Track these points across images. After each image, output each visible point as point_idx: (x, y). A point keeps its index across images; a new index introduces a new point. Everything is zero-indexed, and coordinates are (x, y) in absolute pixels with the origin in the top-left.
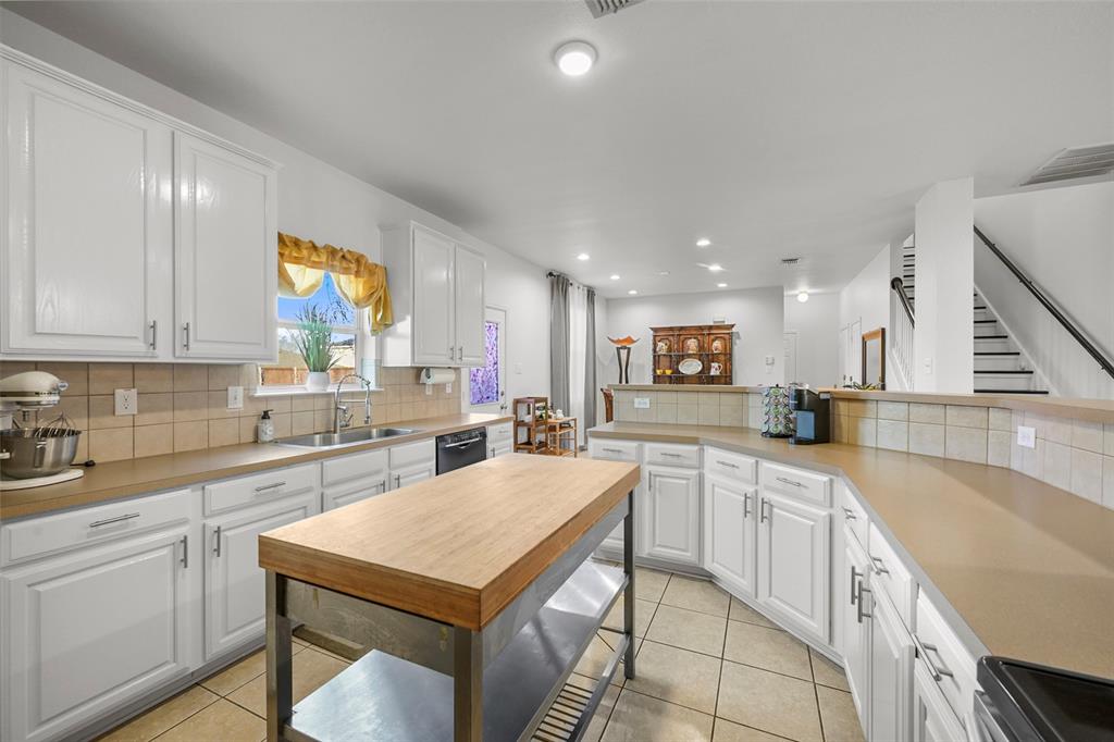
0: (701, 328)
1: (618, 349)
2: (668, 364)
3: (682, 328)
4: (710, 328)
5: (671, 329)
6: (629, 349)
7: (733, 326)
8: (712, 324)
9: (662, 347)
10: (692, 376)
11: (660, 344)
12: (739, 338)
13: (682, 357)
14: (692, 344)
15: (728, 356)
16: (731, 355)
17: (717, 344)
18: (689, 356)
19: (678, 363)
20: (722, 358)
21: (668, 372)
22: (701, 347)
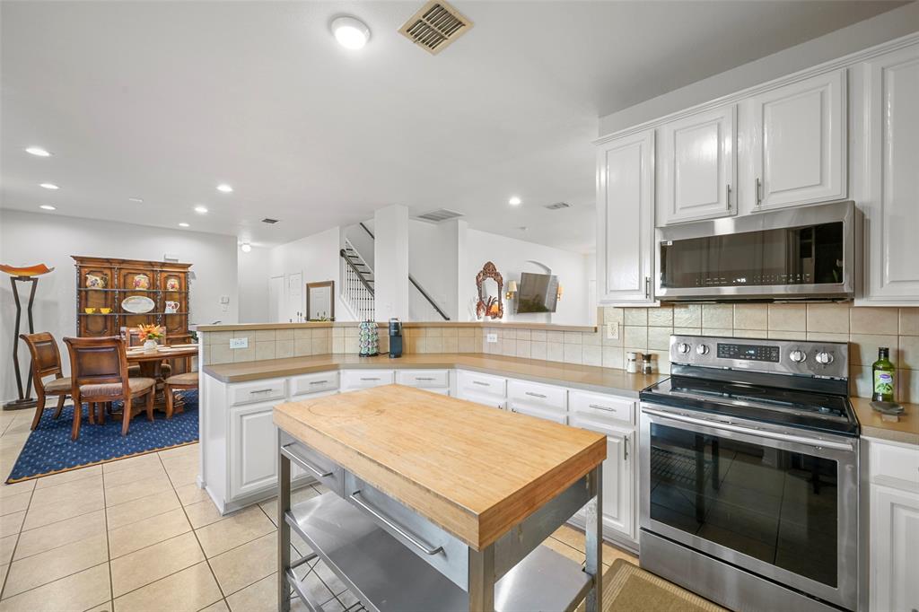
0: (151, 264)
1: (13, 279)
2: (103, 302)
3: (124, 262)
4: (163, 265)
5: (108, 261)
6: (35, 281)
7: (190, 265)
8: (163, 261)
9: (96, 282)
10: (139, 315)
11: (91, 278)
12: (194, 277)
13: (125, 295)
14: (142, 281)
15: (183, 296)
16: (187, 294)
17: (173, 282)
18: (135, 293)
19: (120, 302)
20: (177, 296)
21: (105, 311)
22: (153, 284)
